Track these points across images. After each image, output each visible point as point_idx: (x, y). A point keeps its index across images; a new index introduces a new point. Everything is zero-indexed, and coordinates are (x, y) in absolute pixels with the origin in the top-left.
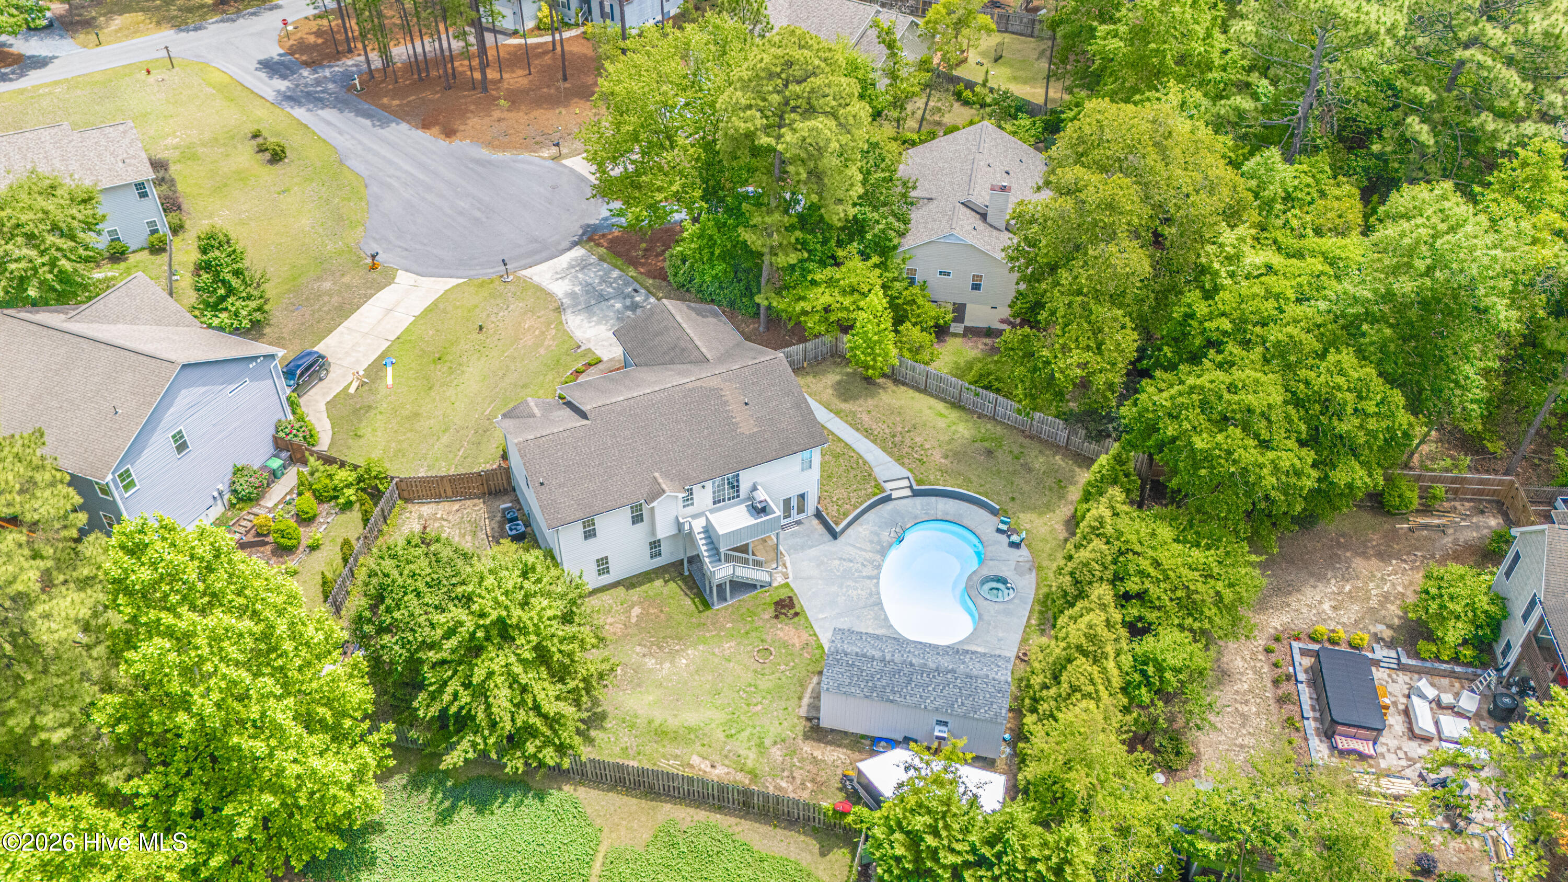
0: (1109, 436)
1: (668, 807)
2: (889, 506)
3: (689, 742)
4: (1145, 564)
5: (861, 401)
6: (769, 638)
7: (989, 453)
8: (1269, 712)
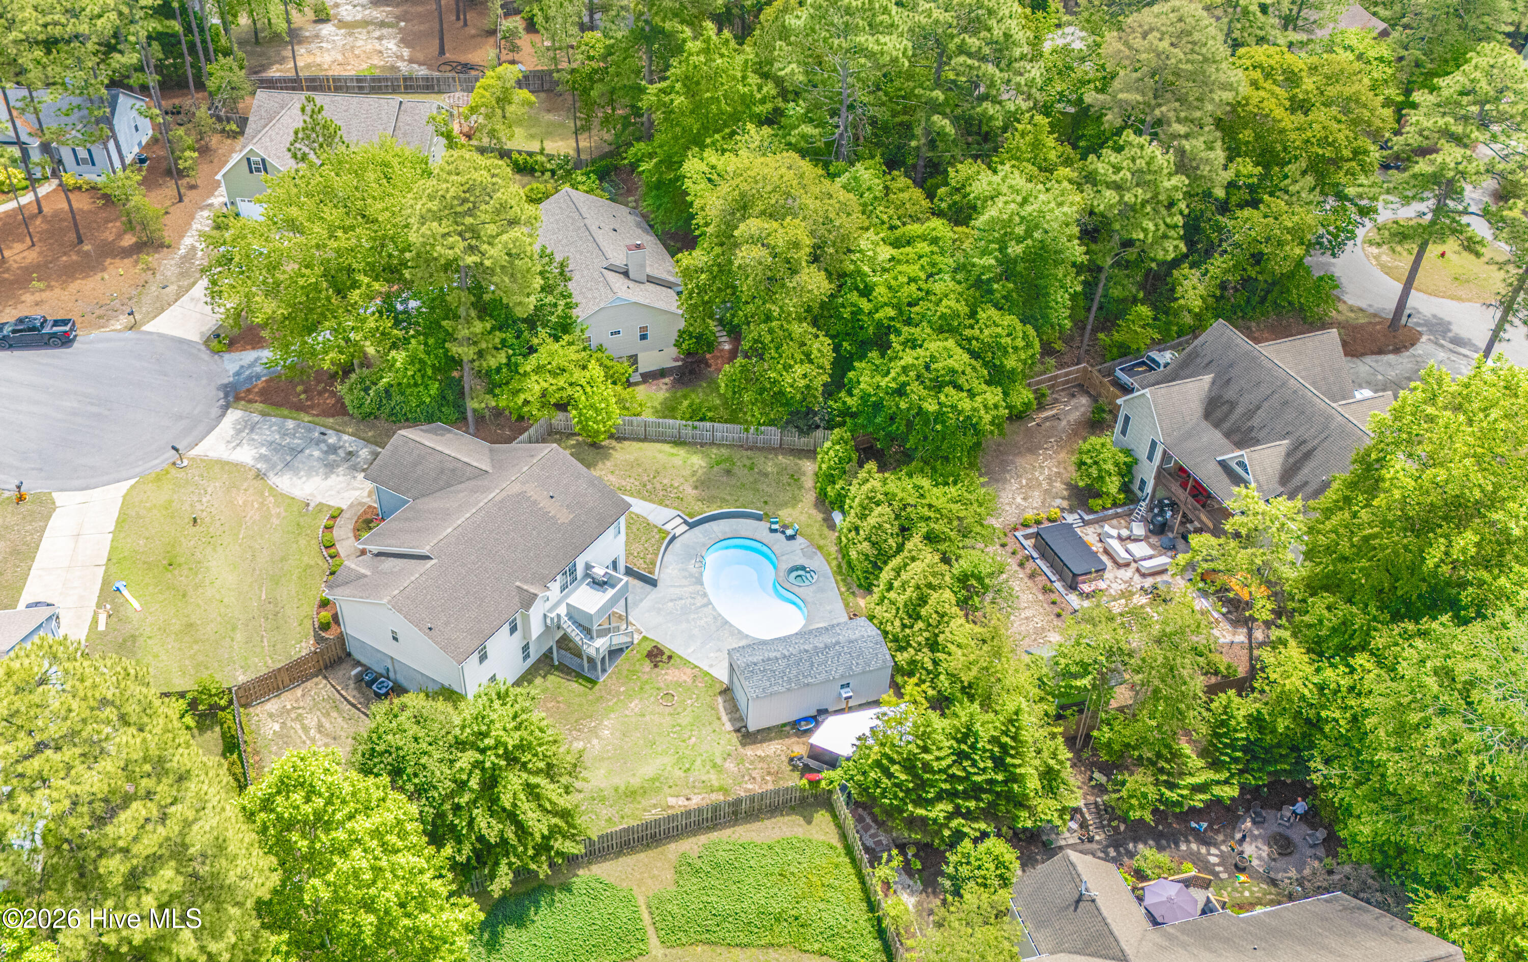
0: (818, 427)
1: (672, 846)
2: (677, 544)
3: (658, 790)
4: (926, 512)
5: (600, 465)
6: (662, 685)
7: (728, 472)
8: (1029, 588)
